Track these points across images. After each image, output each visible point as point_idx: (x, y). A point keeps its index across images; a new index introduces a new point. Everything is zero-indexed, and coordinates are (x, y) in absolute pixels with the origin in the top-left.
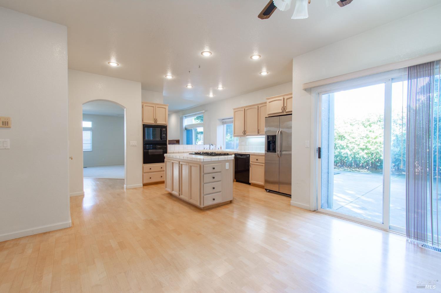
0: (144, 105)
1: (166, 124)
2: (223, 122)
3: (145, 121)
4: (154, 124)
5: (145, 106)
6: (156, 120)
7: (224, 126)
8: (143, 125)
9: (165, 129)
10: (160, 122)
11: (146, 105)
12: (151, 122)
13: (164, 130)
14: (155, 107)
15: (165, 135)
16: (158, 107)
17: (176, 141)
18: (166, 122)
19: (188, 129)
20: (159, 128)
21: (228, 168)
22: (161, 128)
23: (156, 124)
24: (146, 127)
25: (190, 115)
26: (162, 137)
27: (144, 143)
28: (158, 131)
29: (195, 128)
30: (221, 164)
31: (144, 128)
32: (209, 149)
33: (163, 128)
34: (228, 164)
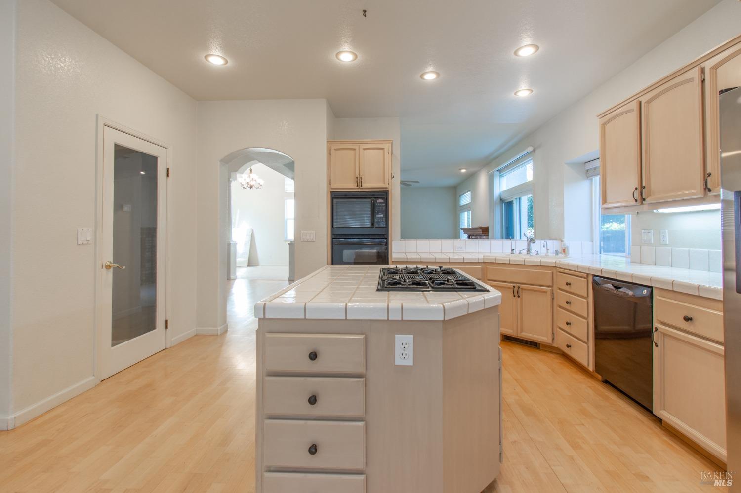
0: (333, 147)
1: (386, 188)
2: (586, 169)
3: (333, 186)
4: (357, 191)
5: (335, 149)
6: (359, 180)
7: (591, 184)
8: (332, 193)
9: (382, 201)
10: (371, 183)
12: (347, 185)
13: (383, 203)
14: (357, 150)
15: (382, 215)
16: (364, 149)
17: (481, 230)
18: (384, 183)
19: (507, 199)
20: (370, 198)
21: (412, 364)
22: (373, 199)
23: (359, 190)
24: (338, 198)
25: (507, 167)
26: (376, 220)
27: (332, 234)
28: (366, 206)
29: (519, 197)
30: (362, 337)
31: (333, 199)
32: (525, 251)
33: (378, 198)
34: (409, 339)
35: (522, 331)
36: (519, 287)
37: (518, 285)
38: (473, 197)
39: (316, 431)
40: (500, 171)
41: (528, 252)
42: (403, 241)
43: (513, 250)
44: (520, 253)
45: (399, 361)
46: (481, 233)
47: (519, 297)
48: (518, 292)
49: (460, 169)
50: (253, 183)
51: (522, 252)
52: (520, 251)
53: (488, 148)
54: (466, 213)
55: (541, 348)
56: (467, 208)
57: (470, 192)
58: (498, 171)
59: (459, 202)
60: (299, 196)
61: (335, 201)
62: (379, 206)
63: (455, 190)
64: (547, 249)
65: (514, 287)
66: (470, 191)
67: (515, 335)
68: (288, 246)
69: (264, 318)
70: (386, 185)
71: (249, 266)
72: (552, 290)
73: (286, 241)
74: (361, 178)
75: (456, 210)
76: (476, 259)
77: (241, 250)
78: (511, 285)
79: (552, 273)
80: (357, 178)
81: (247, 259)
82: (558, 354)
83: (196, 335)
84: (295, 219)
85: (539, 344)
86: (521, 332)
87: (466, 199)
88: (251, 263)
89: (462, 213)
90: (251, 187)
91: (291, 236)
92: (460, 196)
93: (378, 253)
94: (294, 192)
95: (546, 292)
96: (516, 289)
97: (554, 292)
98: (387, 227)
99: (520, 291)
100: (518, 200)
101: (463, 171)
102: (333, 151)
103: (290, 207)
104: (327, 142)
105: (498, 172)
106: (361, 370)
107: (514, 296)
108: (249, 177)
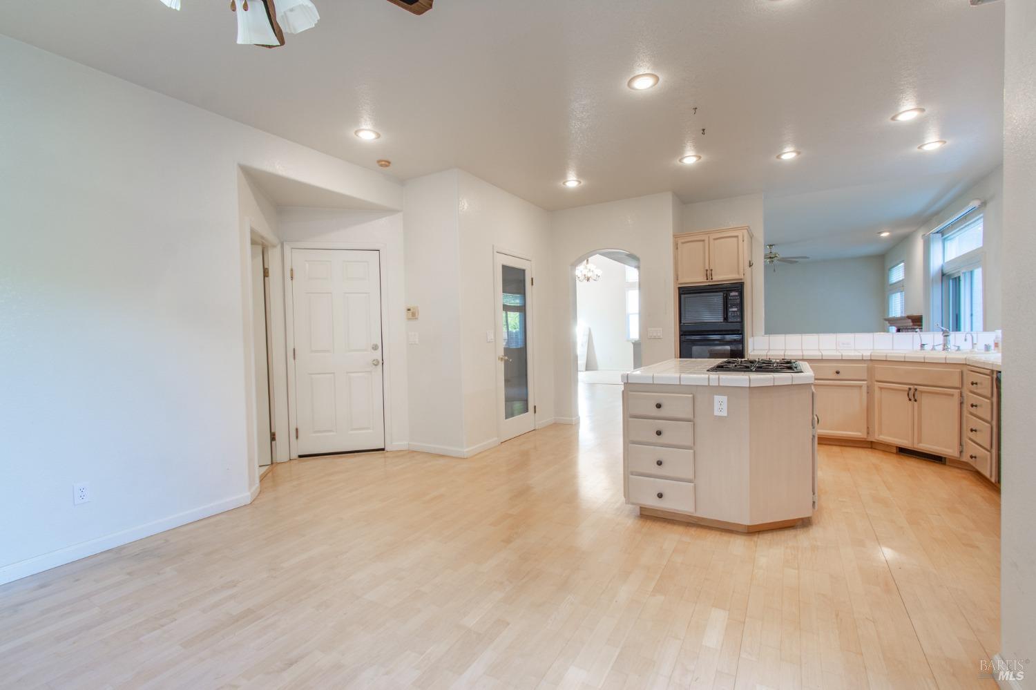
0: (680, 241)
1: (741, 279)
3: (681, 280)
4: (706, 284)
5: (683, 243)
6: (708, 274)
8: (679, 288)
9: (737, 294)
10: (723, 276)
11: (683, 241)
12: (698, 279)
13: (737, 296)
14: (707, 242)
15: (735, 309)
16: (715, 239)
17: (910, 321)
18: (739, 273)
19: (953, 274)
20: (721, 291)
21: (726, 415)
22: (725, 292)
23: (710, 284)
24: (686, 293)
25: (953, 226)
26: (730, 314)
27: (680, 330)
28: (718, 299)
29: (970, 270)
30: (691, 396)
31: (680, 295)
32: (941, 347)
33: (732, 291)
34: (724, 399)
35: (920, 441)
36: (916, 390)
37: (916, 387)
38: (908, 270)
39: (662, 453)
40: (942, 232)
41: (945, 348)
42: (767, 337)
43: (922, 346)
44: (933, 349)
45: (717, 413)
46: (911, 324)
47: (916, 401)
48: (914, 395)
49: (880, 233)
50: (589, 275)
51: (936, 348)
52: (934, 346)
53: (917, 202)
54: (898, 295)
55: (947, 463)
56: (899, 286)
57: (902, 264)
58: (937, 233)
59: (888, 279)
60: (644, 286)
61: (682, 296)
62: (731, 299)
63: (882, 260)
64: (973, 344)
65: (910, 389)
66: (903, 261)
67: (910, 446)
68: (632, 346)
69: (627, 383)
70: (742, 277)
71: (587, 370)
72: (961, 393)
73: (628, 341)
74: (711, 270)
75: (884, 290)
76: (859, 356)
77: (581, 351)
78: (906, 387)
79: (962, 372)
80: (707, 270)
81: (585, 362)
82: (966, 470)
83: (555, 423)
84: (640, 313)
85: (945, 458)
86: (918, 443)
87: (897, 274)
88: (588, 368)
89: (893, 295)
90: (588, 280)
91: (635, 334)
92: (890, 269)
93: (731, 350)
94: (638, 281)
95: (952, 395)
96: (911, 393)
97: (964, 395)
98: (742, 322)
99: (917, 393)
100: (968, 276)
101: (885, 235)
102: (680, 245)
103: (633, 300)
104: (674, 236)
105: (940, 235)
106: (691, 416)
107: (910, 400)
108: (586, 268)
